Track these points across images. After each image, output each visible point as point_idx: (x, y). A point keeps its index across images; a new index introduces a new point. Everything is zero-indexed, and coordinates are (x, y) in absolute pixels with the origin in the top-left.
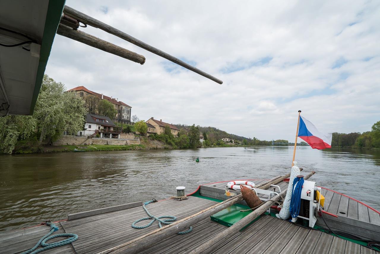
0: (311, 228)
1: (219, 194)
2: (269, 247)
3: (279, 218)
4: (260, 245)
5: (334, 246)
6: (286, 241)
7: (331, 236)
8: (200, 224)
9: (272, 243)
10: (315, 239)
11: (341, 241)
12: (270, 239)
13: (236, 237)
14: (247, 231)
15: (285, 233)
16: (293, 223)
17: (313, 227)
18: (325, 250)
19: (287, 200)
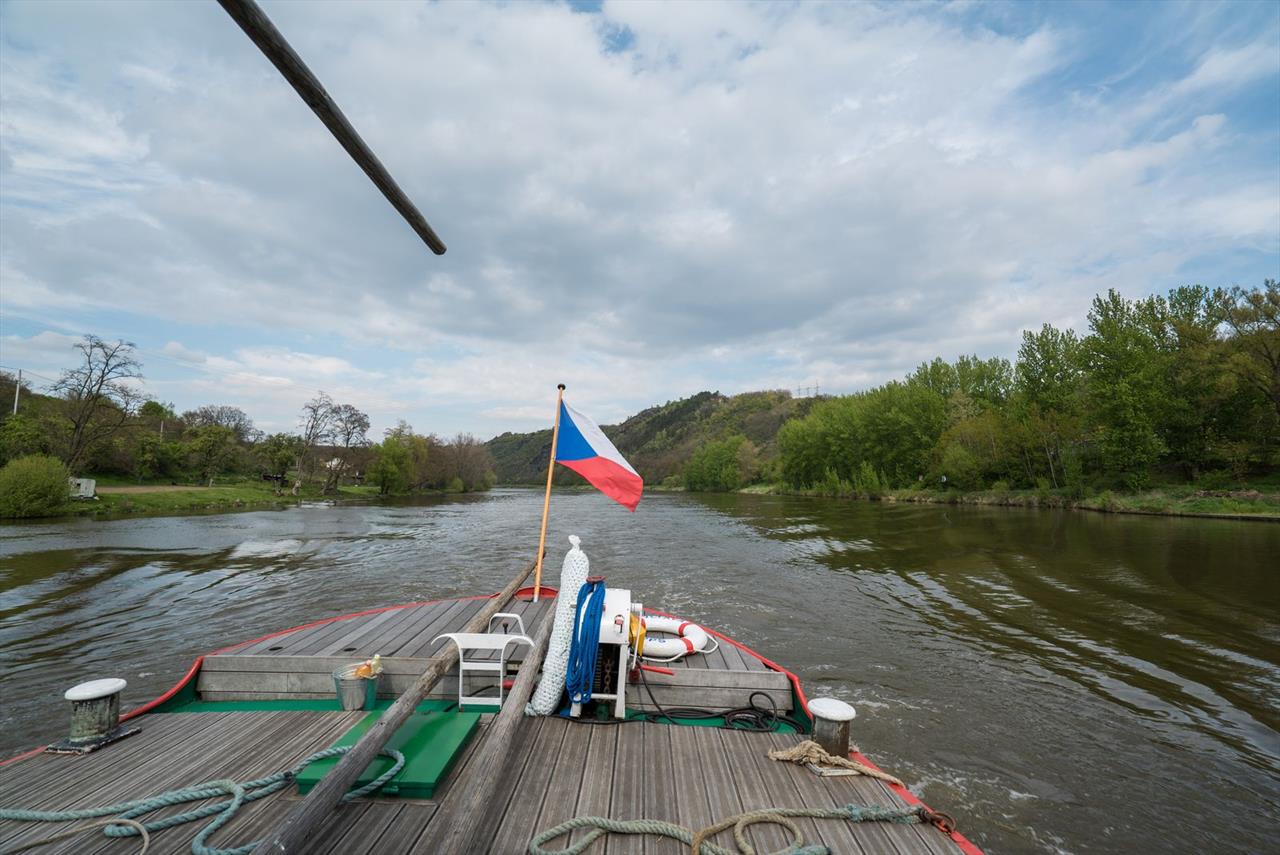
0: (620, 721)
1: (301, 680)
2: (539, 817)
3: (532, 713)
4: (513, 821)
5: (676, 749)
6: (574, 778)
7: (662, 727)
8: (252, 830)
9: (541, 801)
10: (636, 746)
11: (685, 732)
12: (532, 788)
13: (426, 826)
14: (454, 791)
15: (563, 755)
16: (574, 719)
17: (623, 716)
18: (664, 767)
19: (557, 655)
